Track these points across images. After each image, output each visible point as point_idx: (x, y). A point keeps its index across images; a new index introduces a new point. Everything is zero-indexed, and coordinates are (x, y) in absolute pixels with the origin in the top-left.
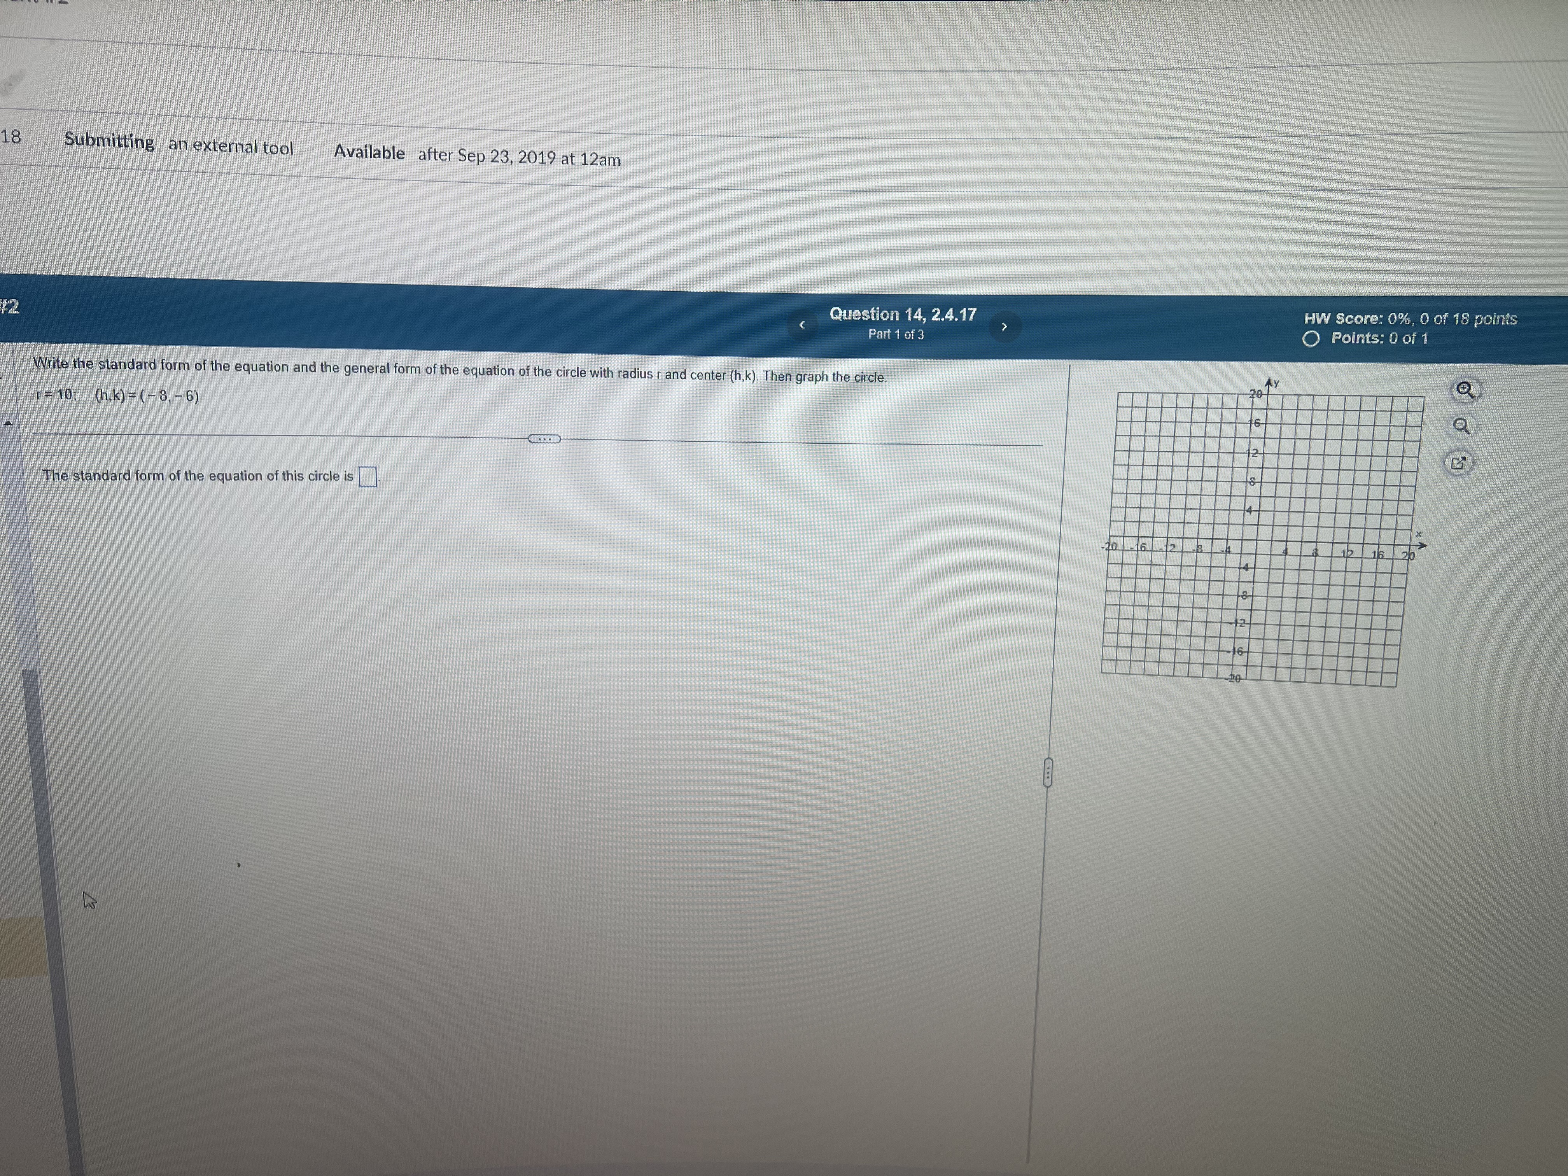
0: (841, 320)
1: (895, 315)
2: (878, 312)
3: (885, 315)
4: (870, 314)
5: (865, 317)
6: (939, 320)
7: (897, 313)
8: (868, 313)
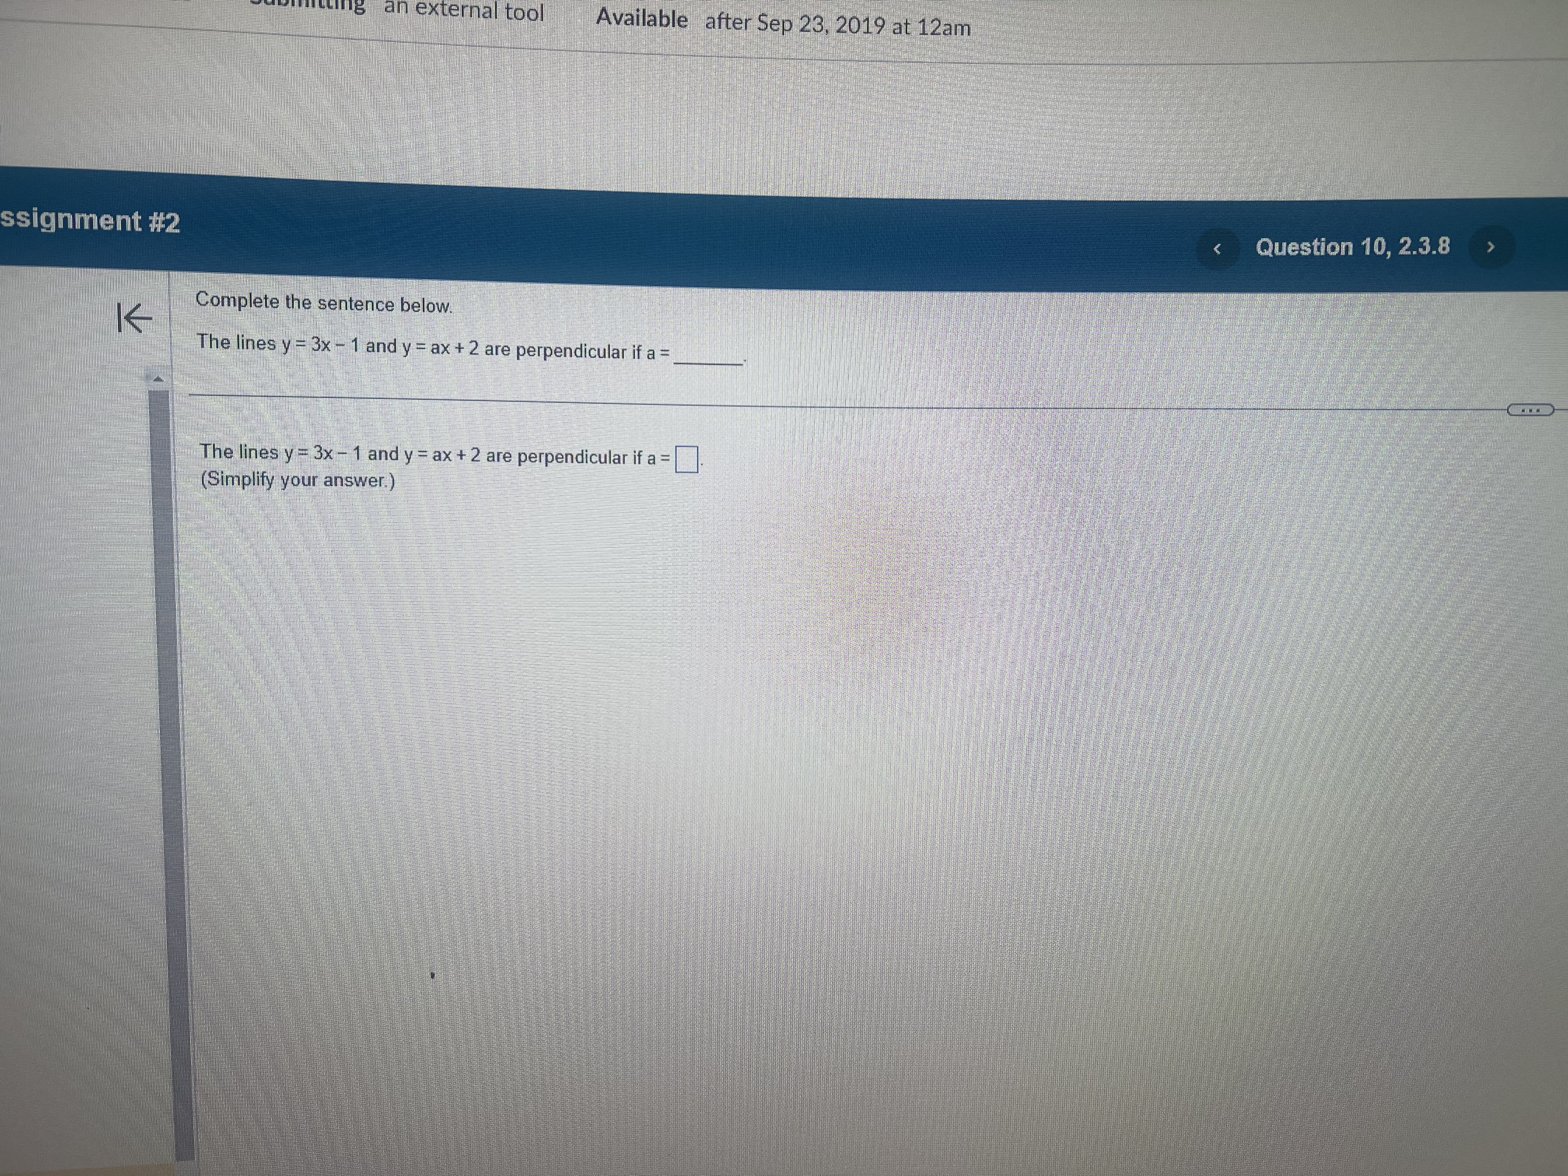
0: (1271, 256)
1: (1347, 247)
2: (1323, 244)
3: (1333, 248)
4: (1312, 248)
5: (1305, 251)
6: (1409, 253)
7: (1351, 245)
8: (1309, 245)
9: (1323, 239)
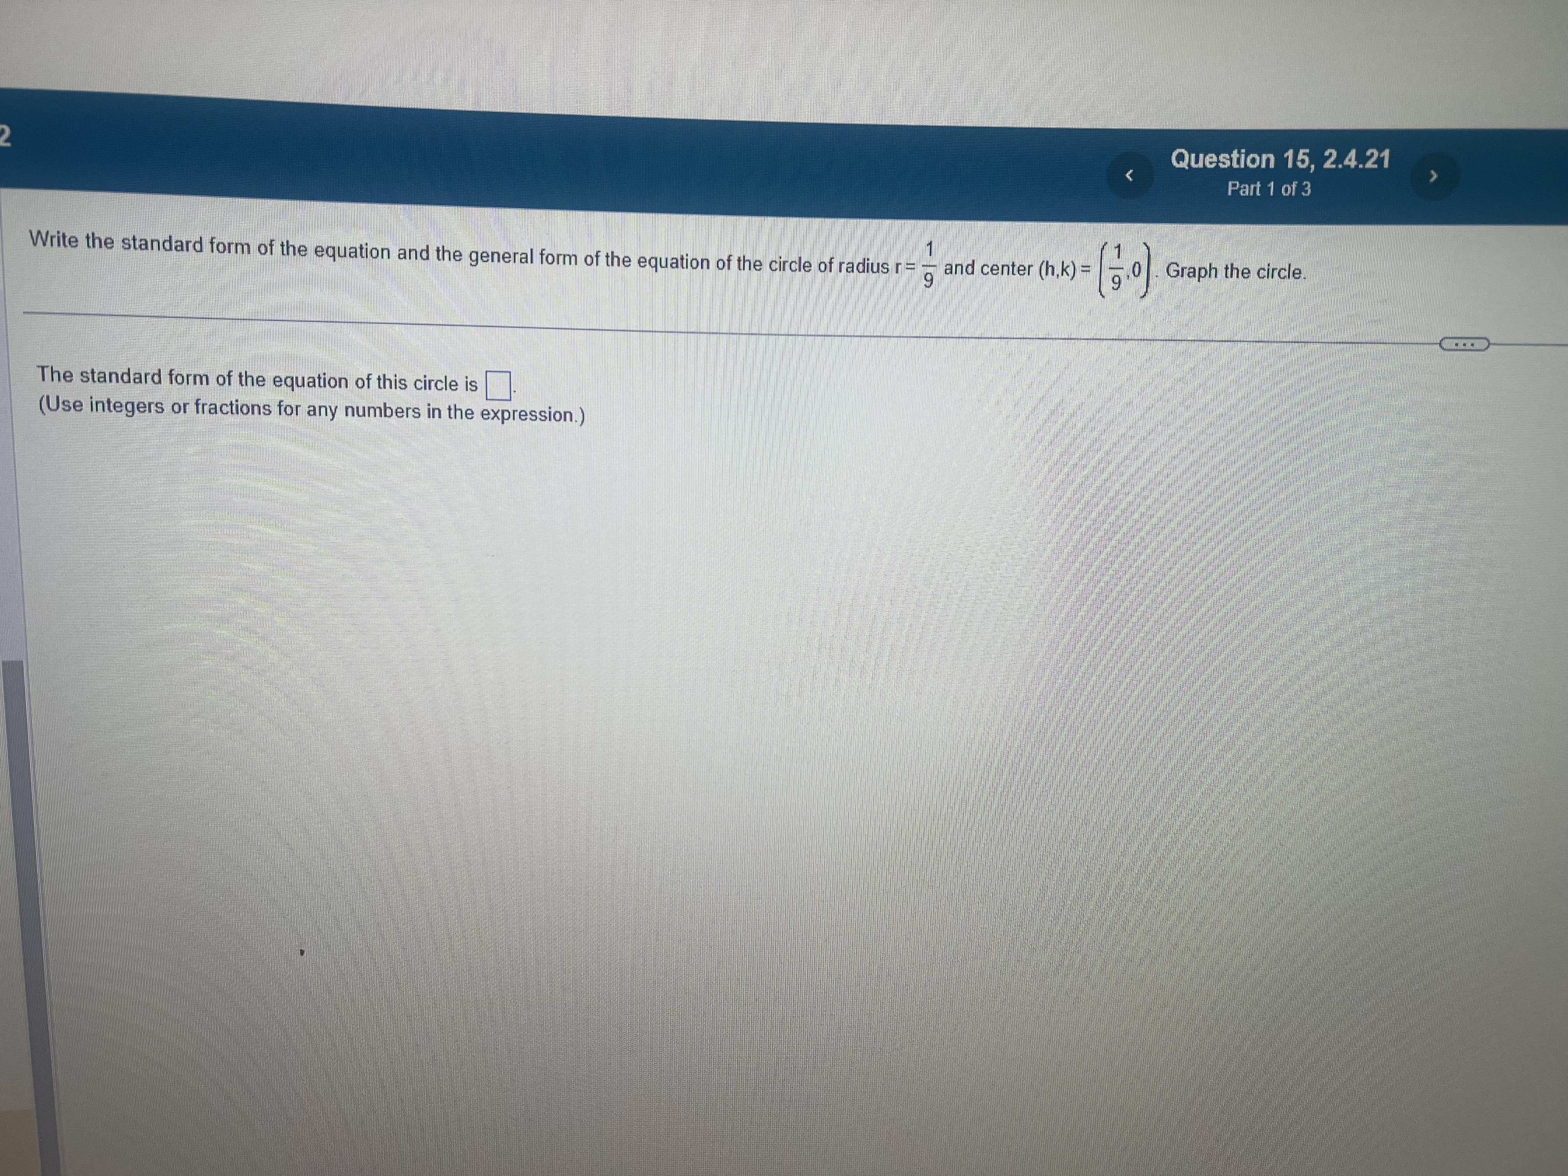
0: (1187, 168)
1: (1268, 160)
2: (1243, 156)
3: (1253, 161)
4: (1231, 159)
5: (1224, 163)
6: (1334, 166)
7: (1272, 157)
8: (1228, 157)
9: (1243, 151)
